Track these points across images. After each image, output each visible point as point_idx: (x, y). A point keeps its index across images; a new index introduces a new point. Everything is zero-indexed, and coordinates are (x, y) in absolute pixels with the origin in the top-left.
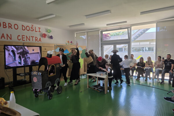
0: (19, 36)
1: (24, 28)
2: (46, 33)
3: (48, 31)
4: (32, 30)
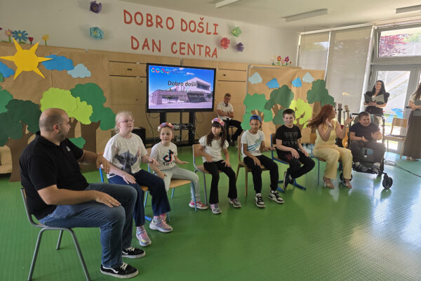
0: (175, 43)
2: (229, 37)
3: (234, 32)
4: (201, 30)
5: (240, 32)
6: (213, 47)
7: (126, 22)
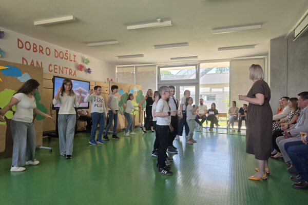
0: (51, 65)
2: (83, 64)
3: (85, 61)
4: (66, 58)
5: (89, 62)
6: (74, 69)
7: (19, 47)
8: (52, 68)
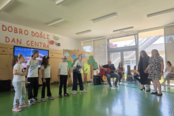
0: (29, 41)
1: (34, 34)
3: (56, 39)
4: (41, 36)
5: (59, 39)
6: (47, 44)
7: (3, 30)
8: (29, 43)
